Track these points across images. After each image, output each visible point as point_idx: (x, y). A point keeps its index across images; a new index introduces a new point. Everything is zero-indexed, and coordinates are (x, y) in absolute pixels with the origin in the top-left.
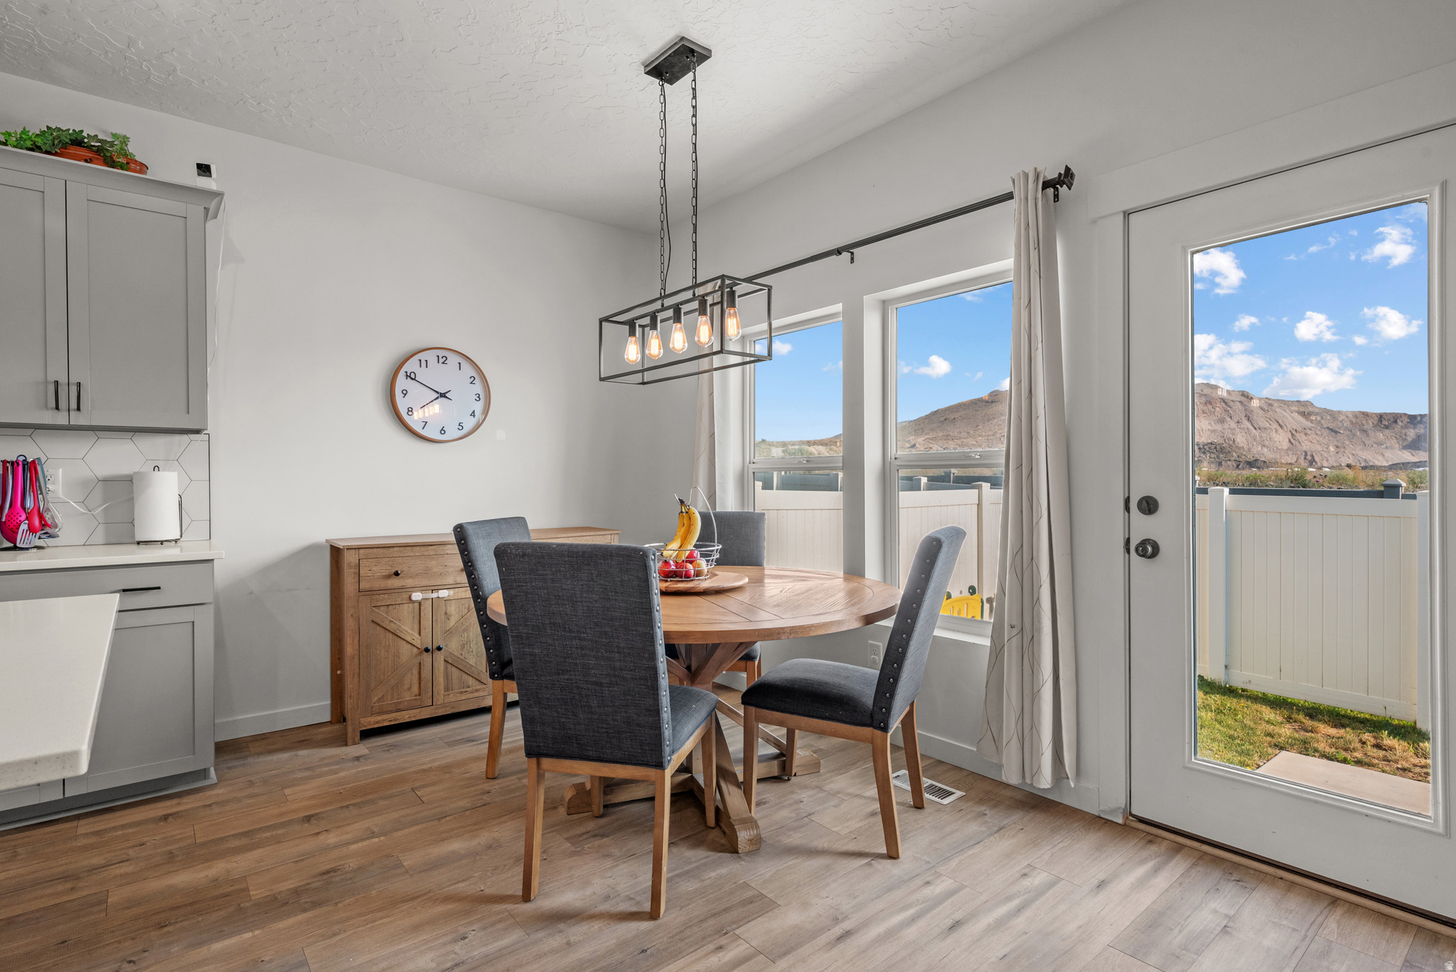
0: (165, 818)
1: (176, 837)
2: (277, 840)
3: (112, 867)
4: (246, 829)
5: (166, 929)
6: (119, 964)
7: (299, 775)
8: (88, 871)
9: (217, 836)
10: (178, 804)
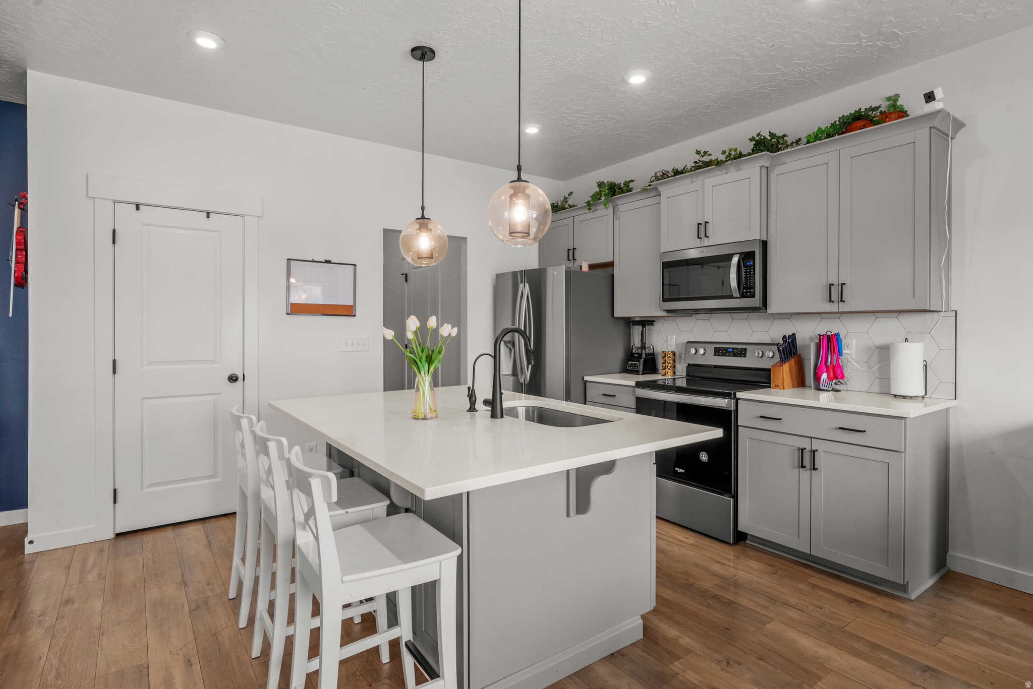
0: (852, 601)
1: (840, 617)
2: (883, 666)
3: (793, 609)
4: (879, 643)
5: (761, 663)
6: (723, 659)
7: (976, 634)
8: (783, 603)
9: (858, 634)
10: (872, 598)
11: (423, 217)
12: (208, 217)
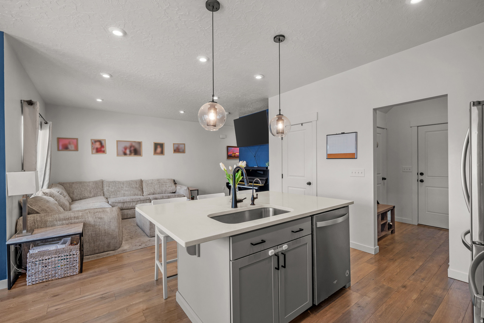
11: (280, 114)
12: (302, 125)
